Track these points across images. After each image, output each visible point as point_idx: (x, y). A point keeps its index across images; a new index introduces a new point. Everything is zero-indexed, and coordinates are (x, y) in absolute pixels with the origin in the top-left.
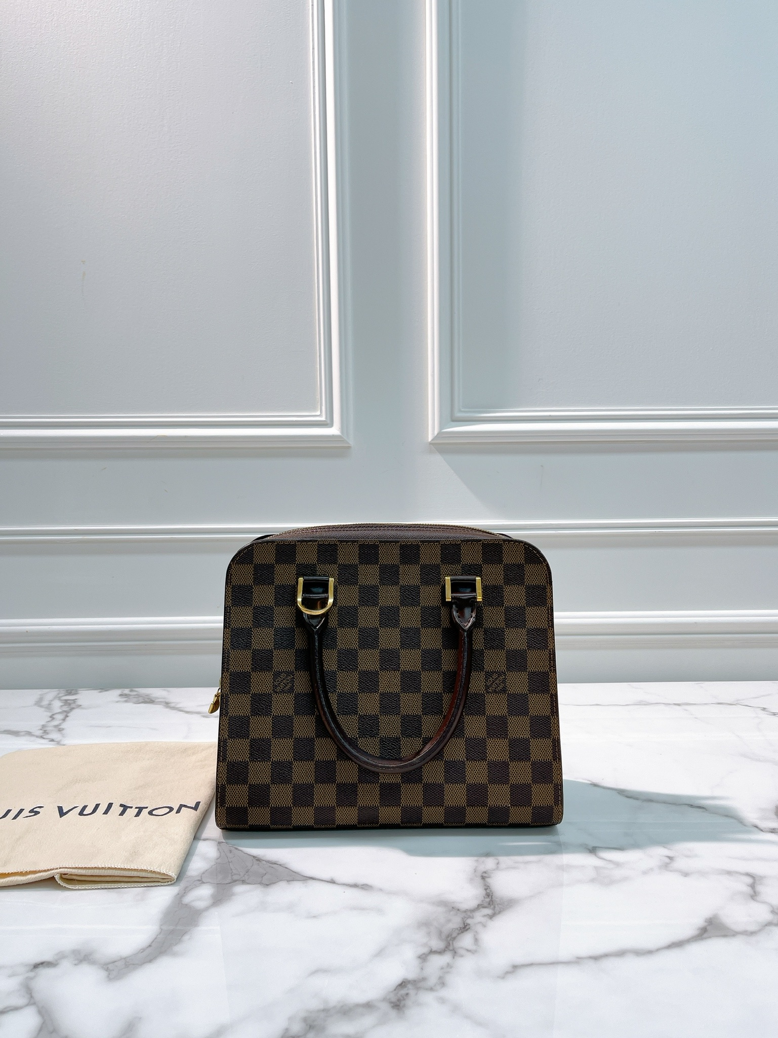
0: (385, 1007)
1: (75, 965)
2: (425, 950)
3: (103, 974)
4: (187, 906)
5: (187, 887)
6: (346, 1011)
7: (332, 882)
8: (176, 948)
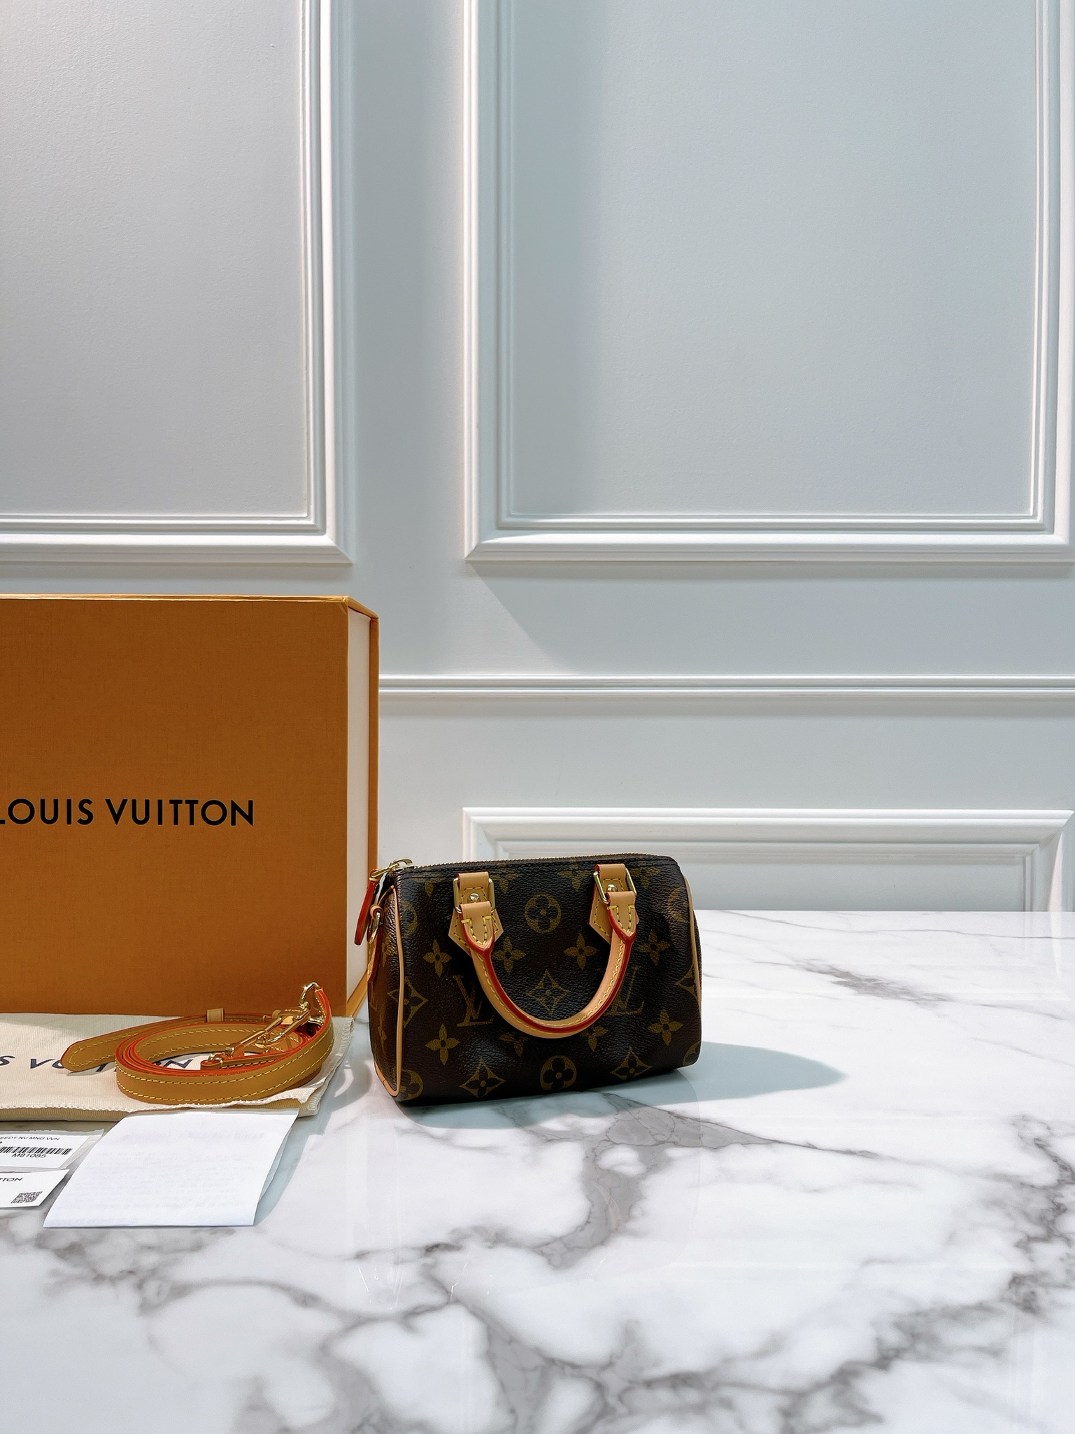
0: (1012, 1311)
1: (489, 1247)
2: (1018, 1237)
3: (540, 1261)
4: (608, 1171)
5: (594, 1150)
6: (957, 1315)
7: (811, 1147)
8: (632, 1225)
